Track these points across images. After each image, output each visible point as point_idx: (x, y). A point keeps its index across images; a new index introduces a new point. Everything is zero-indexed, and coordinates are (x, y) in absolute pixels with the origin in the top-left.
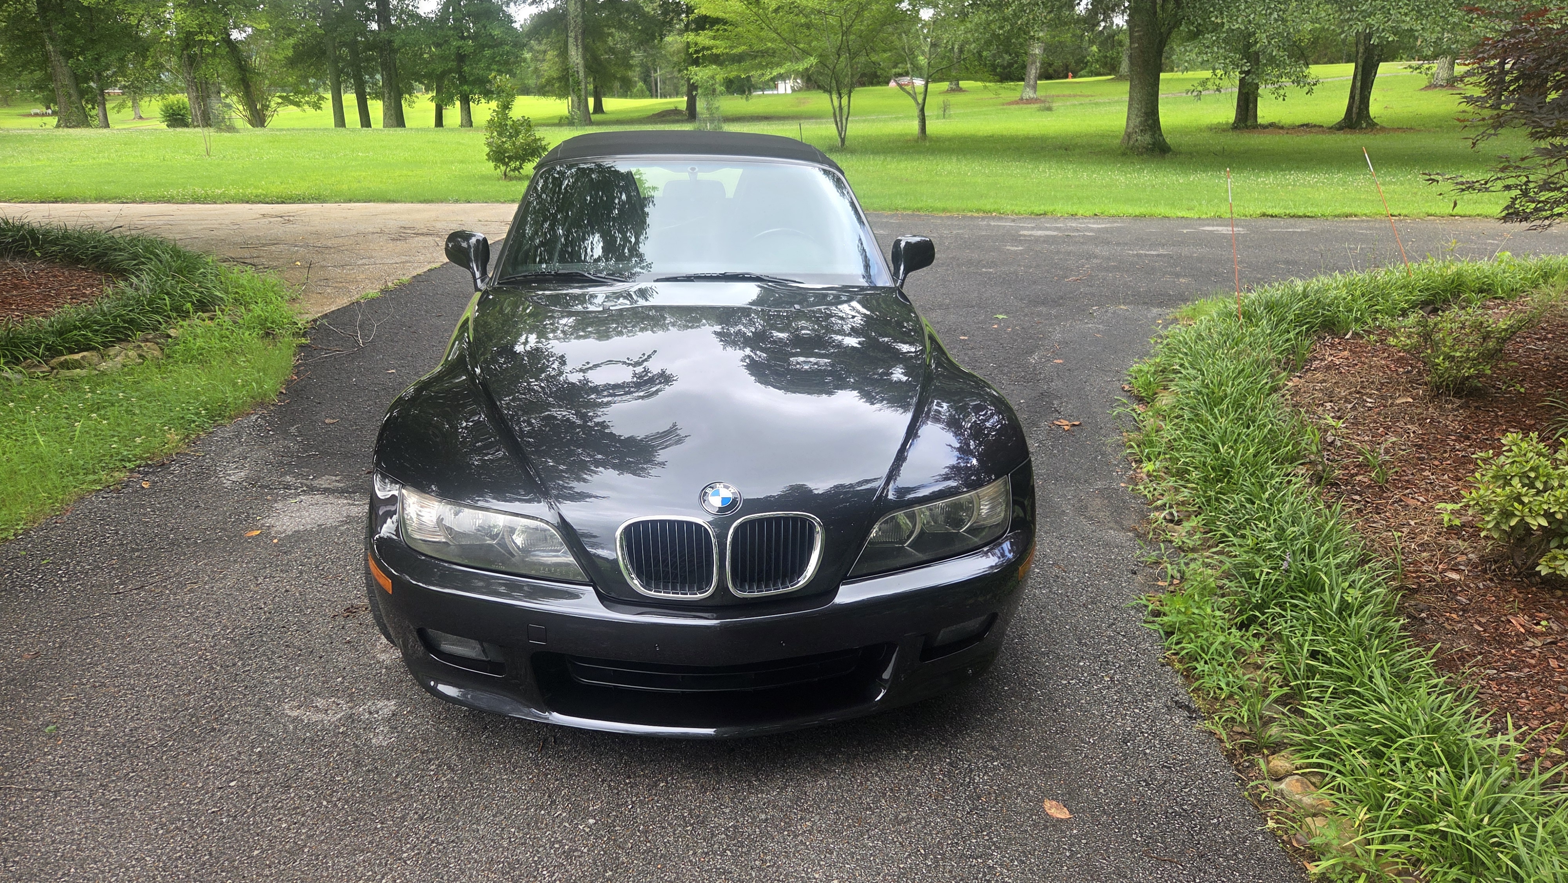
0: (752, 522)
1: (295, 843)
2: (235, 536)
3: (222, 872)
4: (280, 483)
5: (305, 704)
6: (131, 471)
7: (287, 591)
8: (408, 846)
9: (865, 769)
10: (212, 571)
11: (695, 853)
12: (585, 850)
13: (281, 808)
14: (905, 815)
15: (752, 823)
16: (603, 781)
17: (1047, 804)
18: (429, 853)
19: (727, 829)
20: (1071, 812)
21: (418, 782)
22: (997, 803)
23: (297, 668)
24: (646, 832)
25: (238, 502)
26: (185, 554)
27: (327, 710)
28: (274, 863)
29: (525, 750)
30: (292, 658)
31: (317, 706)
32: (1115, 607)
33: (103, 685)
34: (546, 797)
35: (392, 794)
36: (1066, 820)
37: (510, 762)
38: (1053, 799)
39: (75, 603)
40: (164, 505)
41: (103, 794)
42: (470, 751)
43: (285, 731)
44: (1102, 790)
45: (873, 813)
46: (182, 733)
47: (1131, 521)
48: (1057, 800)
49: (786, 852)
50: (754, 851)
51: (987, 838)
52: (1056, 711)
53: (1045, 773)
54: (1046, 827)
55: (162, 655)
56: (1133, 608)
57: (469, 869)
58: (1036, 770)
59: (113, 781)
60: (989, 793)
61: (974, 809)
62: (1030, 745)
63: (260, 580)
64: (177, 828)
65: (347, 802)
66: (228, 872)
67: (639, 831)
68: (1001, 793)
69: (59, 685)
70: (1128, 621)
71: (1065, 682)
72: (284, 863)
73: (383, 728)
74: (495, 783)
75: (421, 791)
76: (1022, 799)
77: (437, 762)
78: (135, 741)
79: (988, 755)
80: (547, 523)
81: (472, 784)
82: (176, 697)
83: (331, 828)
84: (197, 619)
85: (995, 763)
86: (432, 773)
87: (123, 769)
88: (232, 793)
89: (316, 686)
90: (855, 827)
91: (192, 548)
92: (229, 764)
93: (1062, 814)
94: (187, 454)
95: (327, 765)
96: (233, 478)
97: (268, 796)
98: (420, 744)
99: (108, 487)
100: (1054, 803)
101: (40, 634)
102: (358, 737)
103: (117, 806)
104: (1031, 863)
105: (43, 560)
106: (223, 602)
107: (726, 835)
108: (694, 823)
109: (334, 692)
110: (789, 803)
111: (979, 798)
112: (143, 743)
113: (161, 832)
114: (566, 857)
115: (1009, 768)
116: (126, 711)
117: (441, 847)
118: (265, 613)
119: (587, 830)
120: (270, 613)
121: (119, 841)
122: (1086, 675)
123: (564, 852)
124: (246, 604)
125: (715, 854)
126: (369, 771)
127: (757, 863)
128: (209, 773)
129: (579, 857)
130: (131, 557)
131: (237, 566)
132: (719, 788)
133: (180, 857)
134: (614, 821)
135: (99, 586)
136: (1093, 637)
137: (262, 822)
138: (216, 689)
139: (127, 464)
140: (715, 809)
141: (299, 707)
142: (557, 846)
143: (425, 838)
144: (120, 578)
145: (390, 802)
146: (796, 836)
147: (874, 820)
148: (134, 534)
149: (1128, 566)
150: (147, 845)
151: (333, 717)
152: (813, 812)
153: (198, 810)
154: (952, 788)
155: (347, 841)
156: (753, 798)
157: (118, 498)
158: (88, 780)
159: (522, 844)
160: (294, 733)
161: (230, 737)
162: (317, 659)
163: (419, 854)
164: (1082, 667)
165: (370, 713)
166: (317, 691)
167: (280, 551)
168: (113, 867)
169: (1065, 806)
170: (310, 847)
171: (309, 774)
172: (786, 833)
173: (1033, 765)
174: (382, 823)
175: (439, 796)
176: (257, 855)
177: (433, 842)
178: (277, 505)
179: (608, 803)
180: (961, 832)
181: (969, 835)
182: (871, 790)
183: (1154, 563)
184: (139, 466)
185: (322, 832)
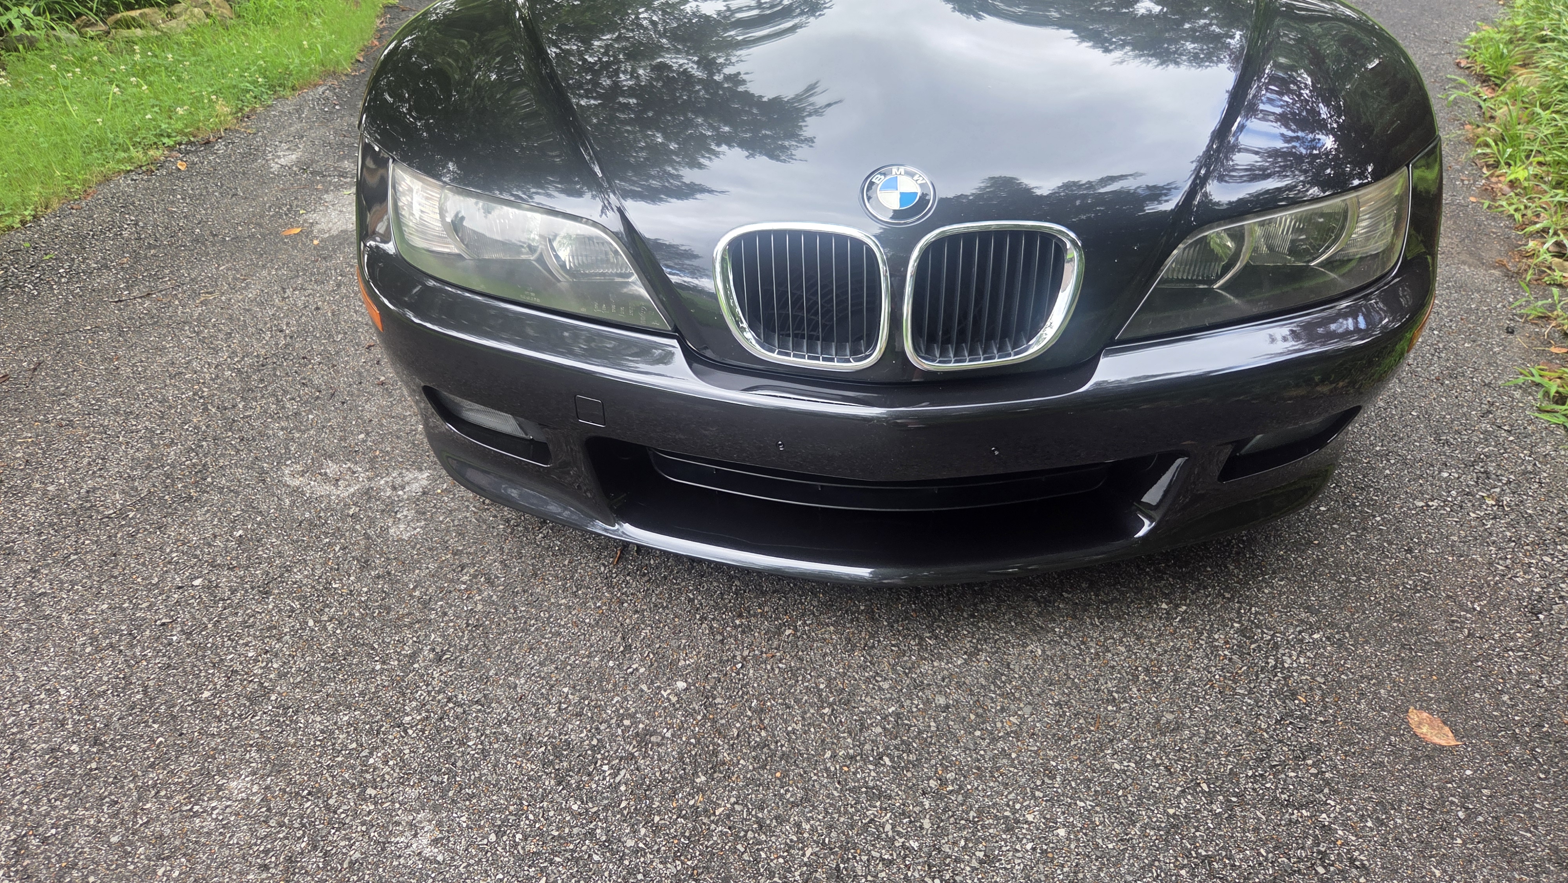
0: (953, 239)
1: (261, 684)
2: (271, 233)
3: (154, 722)
4: (335, 168)
5: (312, 470)
6: (171, 148)
7: (317, 309)
8: (414, 704)
9: (1103, 631)
10: (235, 279)
11: (834, 756)
12: (668, 735)
13: (252, 626)
14: (1170, 717)
15: (925, 711)
16: (703, 619)
17: (1415, 716)
18: (441, 719)
19: (885, 718)
20: (1456, 733)
21: (442, 599)
22: (1325, 708)
23: (311, 417)
24: (760, 711)
25: (282, 190)
26: (208, 254)
27: (337, 480)
28: (226, 715)
29: (595, 561)
30: (306, 402)
31: (326, 474)
32: (1489, 385)
33: (71, 423)
34: (618, 639)
35: (403, 616)
36: (1451, 750)
37: (572, 577)
38: (1421, 707)
39: (67, 312)
40: (197, 192)
41: (31, 584)
42: (520, 555)
43: (279, 508)
44: (1505, 698)
45: (1119, 710)
46: (150, 501)
47: (1494, 253)
48: (1428, 709)
49: (979, 768)
50: (928, 760)
51: (1313, 771)
52: (1410, 551)
53: (1403, 660)
54: (1415, 759)
55: (151, 388)
56: (1517, 387)
57: (495, 752)
58: (1388, 652)
59: (48, 565)
60: (1311, 689)
61: (1287, 715)
62: (1372, 609)
63: (289, 292)
64: (111, 645)
65: (341, 623)
66: (162, 723)
67: (750, 708)
68: (1332, 690)
69: (20, 421)
70: (1512, 408)
71: (1421, 504)
72: (240, 715)
73: (407, 513)
74: (548, 610)
75: (445, 614)
76: (1369, 704)
77: (472, 571)
78: (89, 509)
79: (1302, 621)
80: (604, 229)
81: (515, 608)
82: (154, 446)
83: (311, 665)
84: (202, 341)
85: (1316, 636)
86: (463, 587)
87: (65, 548)
88: (193, 597)
89: (331, 442)
90: (1090, 732)
91: (218, 247)
92: (198, 552)
93: (1444, 738)
94: (237, 131)
95: (325, 564)
96: (282, 161)
97: (239, 605)
98: (452, 540)
99: (141, 167)
100: (1425, 715)
101: (18, 350)
102: (372, 522)
103: (43, 604)
104: (1396, 827)
105: (46, 254)
106: (239, 319)
107: (884, 728)
108: (834, 703)
109: (351, 454)
110: (982, 681)
111: (1294, 695)
112: (98, 512)
113: (88, 650)
114: (639, 743)
115: (1340, 644)
116: (89, 464)
117: (459, 710)
118: (285, 337)
119: (674, 699)
120: (291, 337)
121: (32, 660)
122: (1454, 493)
123: (637, 734)
124: (266, 323)
125: (865, 761)
126: (378, 577)
127: (932, 783)
128: (170, 563)
129: (659, 745)
130: (146, 255)
131: (264, 273)
132: (873, 647)
133: (104, 692)
134: (714, 688)
135: (100, 291)
136: (1458, 432)
137: (223, 645)
138: (205, 439)
139: (166, 140)
140: (868, 681)
141: (303, 474)
142: (627, 722)
143: (439, 692)
144: (127, 282)
145: (398, 628)
146: (994, 740)
147: (1121, 721)
148: (156, 226)
149: (1499, 320)
150: (66, 669)
151: (344, 492)
152: (1020, 699)
153: (144, 619)
154: (1246, 673)
155: (331, 687)
156: (925, 667)
157: (149, 180)
158: (18, 561)
159: (577, 715)
160: (290, 512)
161: (208, 511)
162: (338, 405)
163: (427, 718)
164: (1446, 480)
165: (394, 488)
166: (330, 450)
167: (319, 256)
168: (14, 700)
169: (1445, 723)
170: (279, 694)
171: (299, 577)
172: (978, 733)
173: (1381, 643)
174: (384, 663)
175: (468, 625)
176: (207, 699)
177: (449, 700)
178: (328, 197)
179: (707, 657)
180: (1268, 757)
181: (1283, 763)
182: (1113, 667)
183: (1540, 317)
184: (180, 144)
185: (300, 670)
